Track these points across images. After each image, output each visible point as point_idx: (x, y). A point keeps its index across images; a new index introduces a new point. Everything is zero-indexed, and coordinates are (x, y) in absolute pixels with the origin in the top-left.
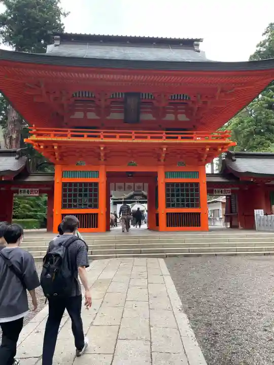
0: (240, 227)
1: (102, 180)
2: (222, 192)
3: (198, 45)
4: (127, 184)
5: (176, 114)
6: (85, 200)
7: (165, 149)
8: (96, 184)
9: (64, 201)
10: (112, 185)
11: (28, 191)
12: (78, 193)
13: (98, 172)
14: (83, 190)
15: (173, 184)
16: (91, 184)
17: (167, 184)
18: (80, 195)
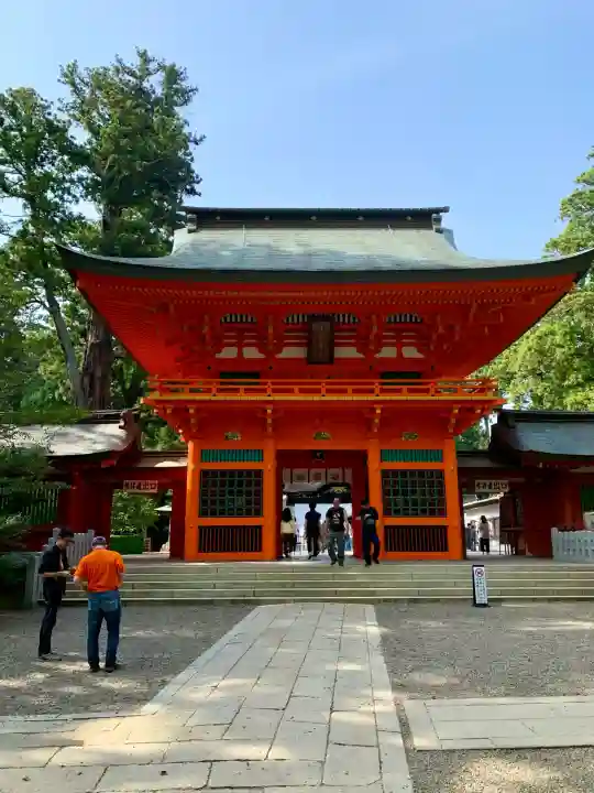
0: (528, 553)
1: (268, 466)
2: (490, 488)
3: (439, 220)
4: (313, 471)
5: (399, 346)
6: (241, 501)
7: (378, 411)
8: (259, 473)
9: (204, 502)
10: (286, 472)
11: (140, 484)
12: (227, 489)
13: (261, 452)
14: (236, 483)
15: (395, 472)
16: (249, 472)
17: (385, 474)
18: (231, 493)
